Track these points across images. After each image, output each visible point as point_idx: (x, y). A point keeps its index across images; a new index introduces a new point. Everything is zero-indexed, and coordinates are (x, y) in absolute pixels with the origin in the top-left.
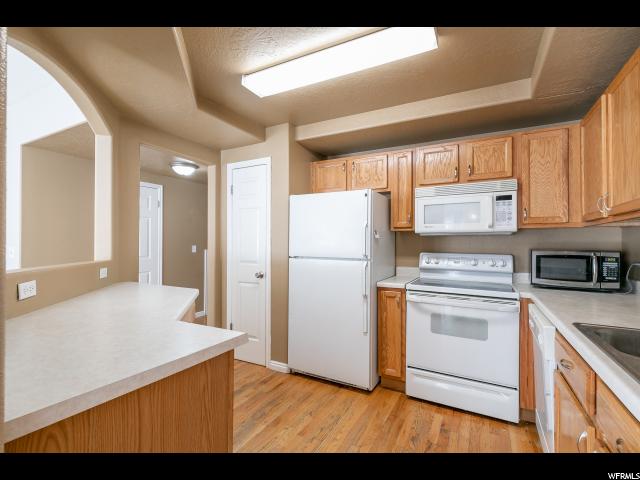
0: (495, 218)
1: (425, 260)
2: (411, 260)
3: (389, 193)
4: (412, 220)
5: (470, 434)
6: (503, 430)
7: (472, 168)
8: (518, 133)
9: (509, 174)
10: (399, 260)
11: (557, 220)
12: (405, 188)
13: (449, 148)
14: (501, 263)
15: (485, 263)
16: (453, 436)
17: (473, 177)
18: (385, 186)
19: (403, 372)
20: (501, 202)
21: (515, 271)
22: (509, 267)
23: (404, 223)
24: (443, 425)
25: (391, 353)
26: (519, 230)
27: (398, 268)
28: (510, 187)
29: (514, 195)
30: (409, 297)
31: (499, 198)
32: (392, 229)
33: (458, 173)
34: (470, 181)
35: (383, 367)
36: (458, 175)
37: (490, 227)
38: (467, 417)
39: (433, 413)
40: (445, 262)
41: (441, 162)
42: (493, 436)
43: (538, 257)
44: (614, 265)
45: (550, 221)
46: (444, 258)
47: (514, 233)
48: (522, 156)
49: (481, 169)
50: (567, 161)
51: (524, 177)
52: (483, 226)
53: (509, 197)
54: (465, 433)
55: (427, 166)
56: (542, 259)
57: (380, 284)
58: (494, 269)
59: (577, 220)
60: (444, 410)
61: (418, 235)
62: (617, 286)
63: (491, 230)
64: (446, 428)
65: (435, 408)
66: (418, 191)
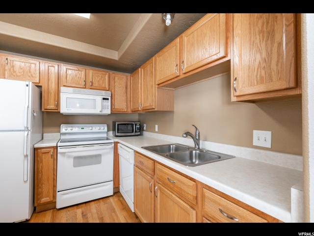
0: (103, 107)
1: (64, 129)
2: (56, 129)
3: (41, 87)
4: (58, 105)
5: (96, 210)
6: (108, 200)
7: (92, 83)
8: (111, 72)
9: (108, 89)
10: (45, 130)
11: (123, 110)
12: (53, 86)
13: (81, 69)
14: (103, 128)
15: (96, 128)
16: (89, 215)
17: (92, 87)
18: (38, 81)
19: (54, 197)
20: (105, 101)
21: (108, 131)
22: (106, 129)
23: (51, 106)
24: (83, 213)
25: (45, 188)
26: (111, 113)
27: (44, 134)
28: (108, 95)
29: (110, 98)
30: (59, 150)
31: (104, 99)
32: (43, 110)
33: (85, 84)
34: (91, 89)
35: (38, 199)
36: (85, 85)
37: (100, 111)
38: (93, 203)
39: (75, 211)
40: (76, 129)
41: (76, 76)
42: (106, 205)
43: (118, 125)
44: (139, 127)
45: (122, 110)
46: (76, 127)
47: (109, 115)
48: (112, 82)
49: (96, 84)
50: (126, 88)
51: (113, 91)
52: (97, 111)
53: (108, 99)
54: (94, 210)
55: (68, 76)
56: (119, 126)
57: (36, 146)
58: (100, 131)
59: (129, 111)
60: (80, 206)
61: (62, 114)
62: (139, 133)
63: (101, 113)
64: (84, 214)
65: (75, 207)
66: (62, 89)
